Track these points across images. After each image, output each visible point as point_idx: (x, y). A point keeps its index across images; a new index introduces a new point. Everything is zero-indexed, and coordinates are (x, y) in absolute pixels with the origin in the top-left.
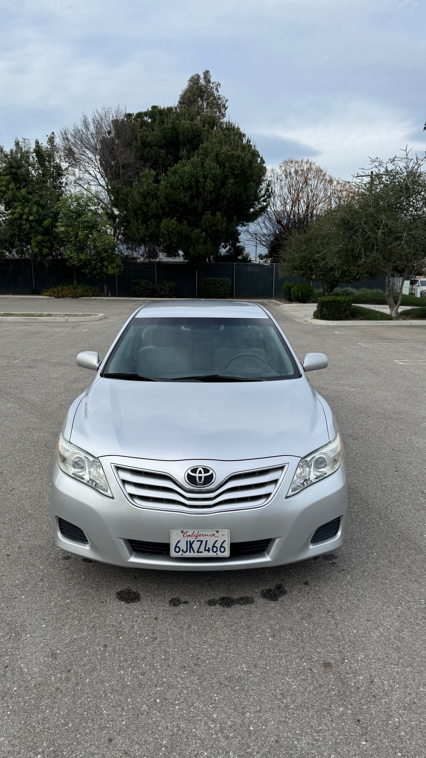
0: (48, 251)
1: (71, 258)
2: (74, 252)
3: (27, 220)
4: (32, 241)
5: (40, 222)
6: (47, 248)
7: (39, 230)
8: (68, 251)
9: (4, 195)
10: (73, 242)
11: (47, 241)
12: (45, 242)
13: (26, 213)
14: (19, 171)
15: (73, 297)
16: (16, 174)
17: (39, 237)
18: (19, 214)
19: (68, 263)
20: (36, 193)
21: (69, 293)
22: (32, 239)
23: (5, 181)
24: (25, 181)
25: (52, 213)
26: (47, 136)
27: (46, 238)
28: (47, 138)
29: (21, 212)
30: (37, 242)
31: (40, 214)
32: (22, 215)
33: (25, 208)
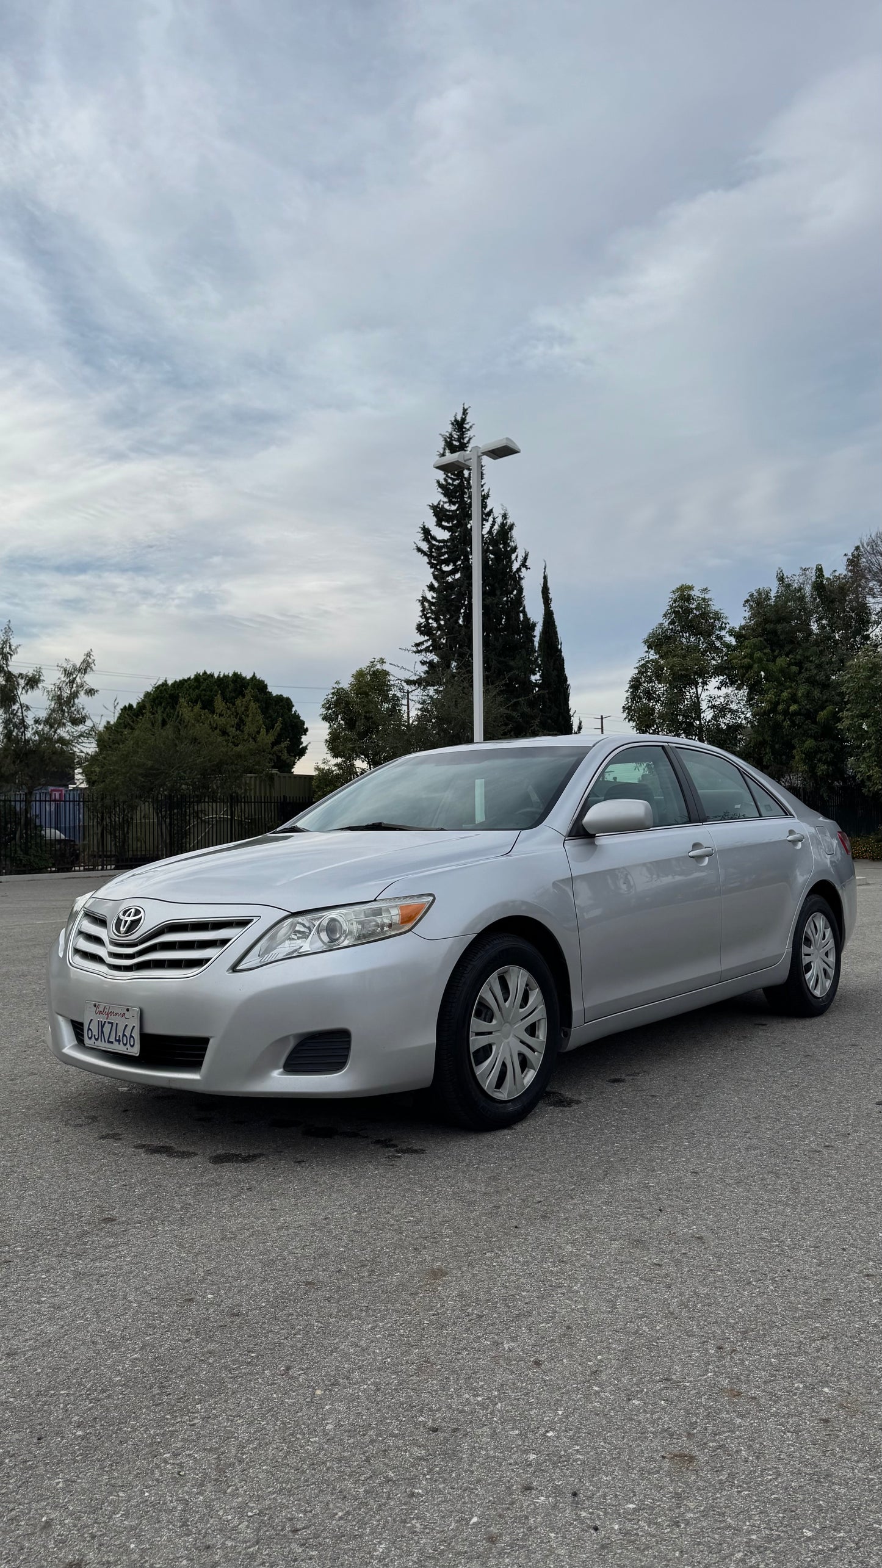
0: (828, 769)
1: (869, 778)
2: (876, 765)
3: (786, 712)
4: (794, 751)
5: (810, 716)
6: (825, 762)
7: (810, 729)
8: (862, 766)
9: (747, 672)
10: (873, 747)
11: (827, 751)
12: (823, 752)
13: (783, 701)
14: (779, 627)
15: (873, 860)
16: (774, 632)
17: (810, 743)
18: (771, 703)
19: (864, 790)
20: (811, 662)
21: (866, 851)
22: (794, 748)
23: (750, 648)
24: (792, 642)
25: (839, 696)
26: (845, 555)
27: (825, 744)
28: (846, 558)
29: (774, 699)
30: (804, 753)
31: (813, 700)
32: (777, 703)
33: (782, 691)
